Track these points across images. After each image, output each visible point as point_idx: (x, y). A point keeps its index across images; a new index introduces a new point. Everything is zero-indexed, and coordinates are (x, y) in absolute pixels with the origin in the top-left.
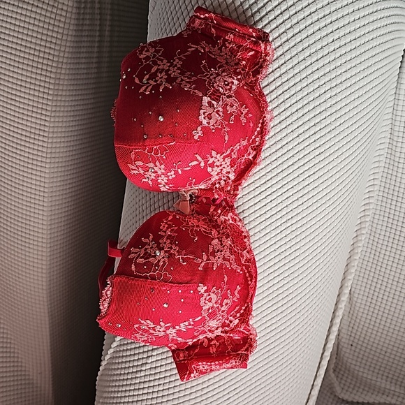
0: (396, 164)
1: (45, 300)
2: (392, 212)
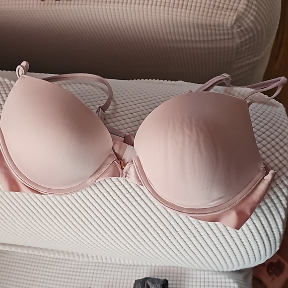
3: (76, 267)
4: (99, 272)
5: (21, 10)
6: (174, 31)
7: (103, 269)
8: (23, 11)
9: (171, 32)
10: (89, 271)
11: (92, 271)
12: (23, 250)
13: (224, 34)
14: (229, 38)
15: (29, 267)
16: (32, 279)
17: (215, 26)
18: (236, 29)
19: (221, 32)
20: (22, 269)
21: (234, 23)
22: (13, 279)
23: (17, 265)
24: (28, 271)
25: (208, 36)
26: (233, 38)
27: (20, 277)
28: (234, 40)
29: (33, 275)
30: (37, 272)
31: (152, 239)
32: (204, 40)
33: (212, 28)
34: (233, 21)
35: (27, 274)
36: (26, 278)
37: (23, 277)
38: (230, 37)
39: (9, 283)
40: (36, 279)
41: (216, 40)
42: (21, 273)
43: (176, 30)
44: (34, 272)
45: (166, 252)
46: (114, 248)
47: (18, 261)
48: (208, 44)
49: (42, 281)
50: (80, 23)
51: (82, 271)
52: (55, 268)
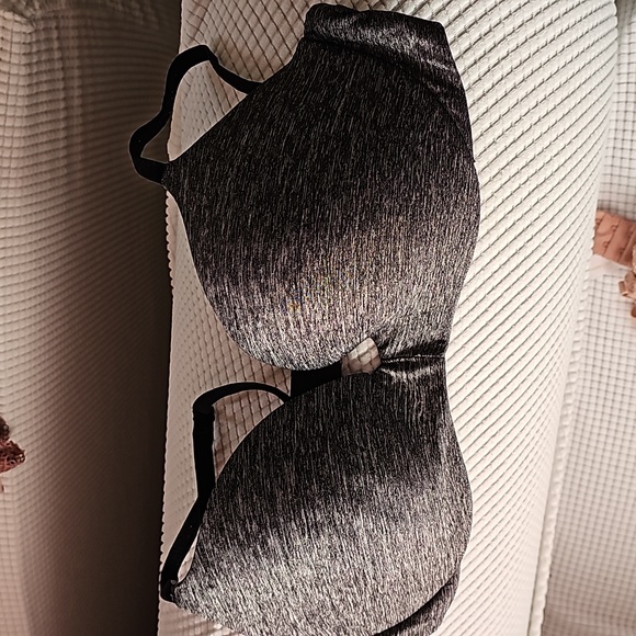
3: (589, 377)
5: (17, 512)
6: (46, 162)
7: (596, 317)
8: (19, 507)
9: (50, 171)
10: (600, 349)
13: (48, 40)
14: (57, 28)
15: (586, 477)
16: (612, 469)
17: (29, 65)
18: (35, 10)
19: (43, 47)
20: (591, 492)
21: (22, 15)
22: (612, 511)
23: (580, 502)
24: (594, 479)
25: (54, 80)
26: (56, 18)
27: (607, 496)
28: (60, 16)
29: (605, 468)
30: (598, 459)
32: (64, 89)
33: (35, 71)
34: (18, 18)
35: (602, 481)
36: (610, 483)
37: (608, 489)
38: (54, 24)
39: (618, 519)
40: (614, 463)
41: (62, 59)
42: (599, 494)
43: (45, 158)
44: (597, 466)
47: (573, 500)
48: (73, 78)
49: (617, 449)
51: (599, 363)
52: (590, 422)
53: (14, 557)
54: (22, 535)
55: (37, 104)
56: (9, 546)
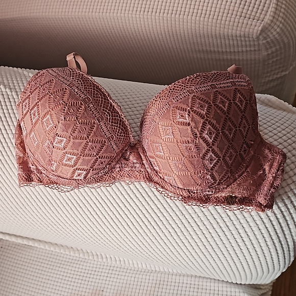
0: (134, 275)
1: (23, 15)
2: (99, 274)
3: (90, 269)
4: (113, 276)
5: (57, 17)
6: (201, 41)
7: (117, 273)
8: (59, 18)
9: (198, 43)
10: (103, 274)
11: (106, 275)
12: (40, 245)
13: (250, 46)
14: (255, 50)
15: (45, 266)
16: (48, 278)
17: (240, 36)
18: (262, 41)
19: (248, 43)
20: (38, 267)
21: (260, 34)
22: (29, 277)
23: (34, 263)
24: (44, 269)
25: (234, 47)
26: (259, 50)
27: (36, 275)
28: (260, 52)
29: (49, 274)
30: (53, 271)
31: (164, 238)
32: (231, 52)
33: (238, 38)
34: (259, 32)
35: (43, 273)
36: (42, 276)
37: (39, 275)
38: (256, 49)
39: (25, 279)
40: (51, 278)
41: (243, 51)
42: (37, 271)
43: (203, 40)
44: (50, 271)
45: (178, 253)
46: (126, 245)
47: (35, 259)
48: (235, 56)
49: (57, 280)
50: (111, 31)
51: (96, 273)
52: (70, 268)
53: (38, 14)
54: (46, 18)
55: (225, 38)
56: (43, 12)
